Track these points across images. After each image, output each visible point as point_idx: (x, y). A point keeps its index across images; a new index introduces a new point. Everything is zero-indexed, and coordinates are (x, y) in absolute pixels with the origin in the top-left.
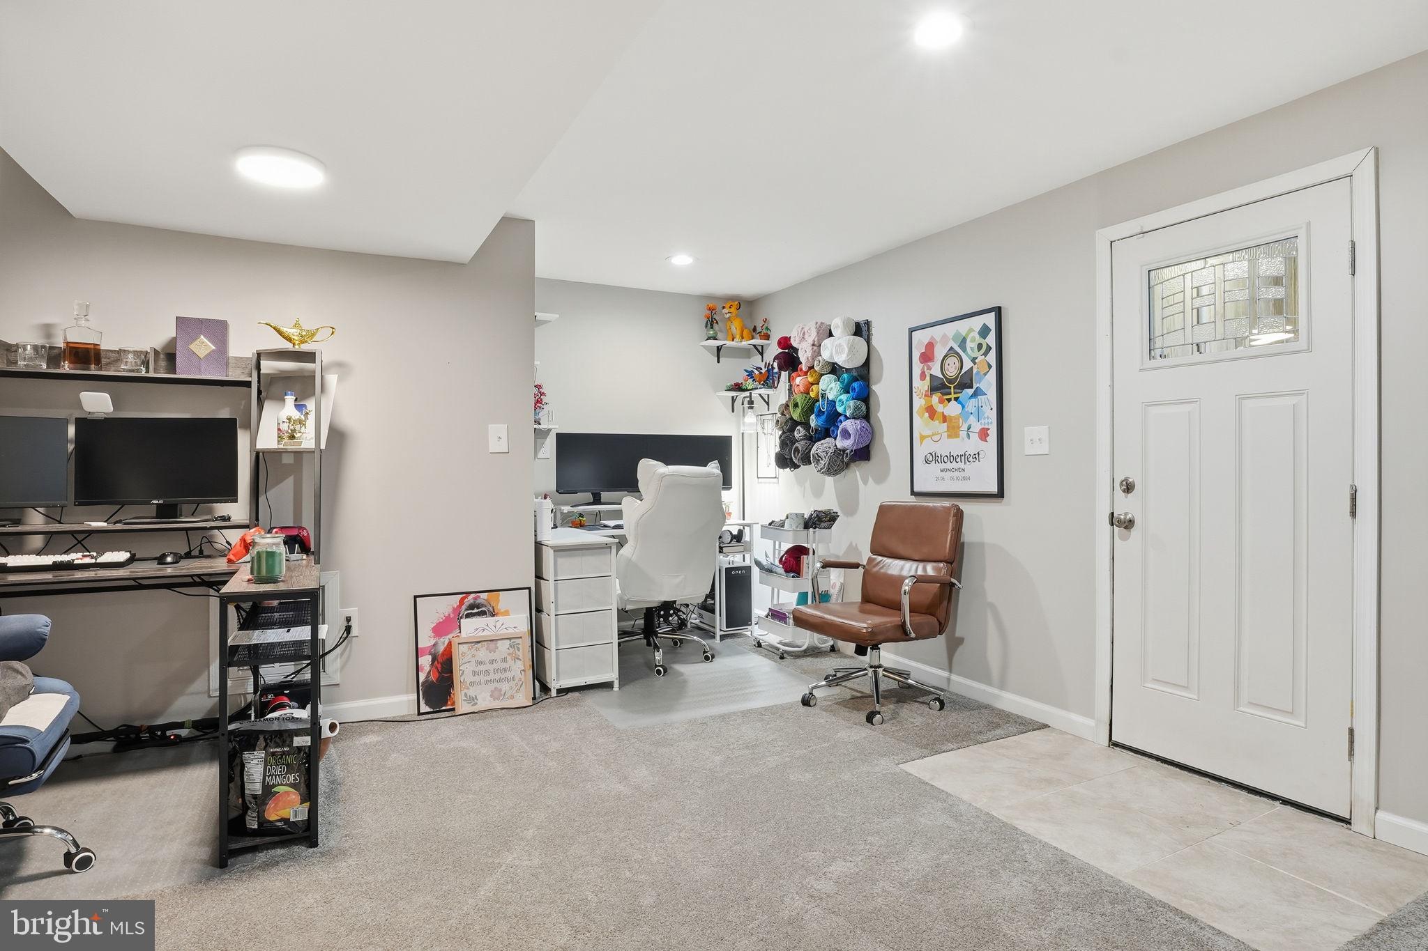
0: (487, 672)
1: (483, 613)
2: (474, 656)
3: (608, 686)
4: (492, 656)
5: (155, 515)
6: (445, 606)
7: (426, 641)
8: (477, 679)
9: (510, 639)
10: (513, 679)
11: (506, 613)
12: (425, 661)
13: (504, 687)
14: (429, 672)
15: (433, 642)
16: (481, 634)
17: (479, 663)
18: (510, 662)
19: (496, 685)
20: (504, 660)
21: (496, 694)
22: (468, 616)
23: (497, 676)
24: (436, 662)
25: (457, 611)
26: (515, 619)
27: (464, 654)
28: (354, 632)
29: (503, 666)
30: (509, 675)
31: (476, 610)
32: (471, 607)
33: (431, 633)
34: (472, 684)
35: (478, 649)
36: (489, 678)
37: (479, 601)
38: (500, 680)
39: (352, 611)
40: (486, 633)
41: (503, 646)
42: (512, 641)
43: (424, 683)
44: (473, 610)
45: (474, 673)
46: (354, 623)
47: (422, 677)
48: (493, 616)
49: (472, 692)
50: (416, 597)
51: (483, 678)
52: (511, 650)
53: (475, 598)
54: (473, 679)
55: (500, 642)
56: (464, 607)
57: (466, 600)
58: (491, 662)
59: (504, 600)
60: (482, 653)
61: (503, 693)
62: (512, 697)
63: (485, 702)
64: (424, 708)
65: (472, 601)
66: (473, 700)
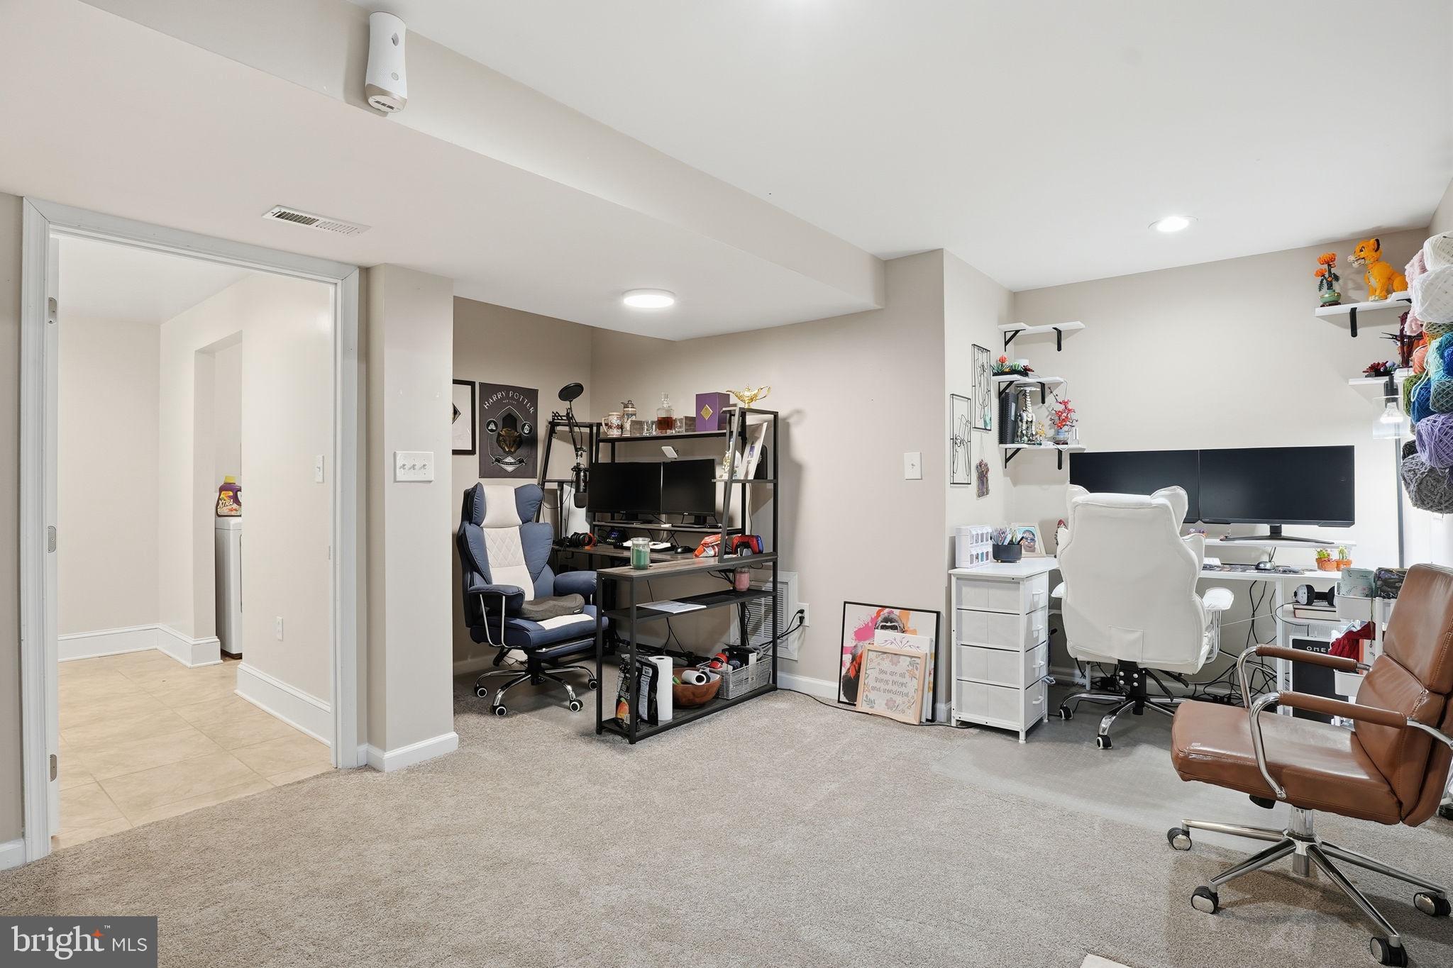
0: (887, 682)
1: (894, 628)
2: (879, 664)
3: (1015, 734)
4: (894, 669)
5: (693, 522)
6: (866, 615)
7: (849, 643)
8: (878, 685)
9: (912, 657)
10: (907, 695)
11: (914, 632)
12: (847, 658)
13: (899, 700)
14: (849, 669)
15: (854, 644)
16: (888, 646)
17: (882, 672)
18: (907, 679)
19: (891, 695)
20: (902, 675)
21: (890, 704)
22: (883, 627)
23: (895, 688)
24: (855, 662)
25: (874, 620)
26: (919, 640)
27: (872, 660)
28: (806, 622)
29: (901, 680)
30: (903, 689)
31: (890, 624)
32: (886, 620)
33: (853, 636)
34: (874, 688)
35: (883, 659)
36: (887, 687)
37: (892, 616)
38: (895, 693)
39: (805, 606)
40: (893, 646)
41: (905, 662)
42: (913, 659)
43: (843, 676)
44: (887, 623)
45: (877, 680)
46: (806, 615)
47: (844, 672)
48: (903, 632)
49: (872, 696)
50: (845, 603)
51: (883, 686)
52: (911, 668)
53: (889, 613)
54: (875, 684)
55: (902, 657)
56: (880, 619)
57: (882, 613)
58: (892, 674)
59: (914, 620)
60: (886, 664)
61: (896, 705)
62: (903, 712)
63: (880, 709)
64: (843, 699)
65: (886, 615)
66: (871, 703)
